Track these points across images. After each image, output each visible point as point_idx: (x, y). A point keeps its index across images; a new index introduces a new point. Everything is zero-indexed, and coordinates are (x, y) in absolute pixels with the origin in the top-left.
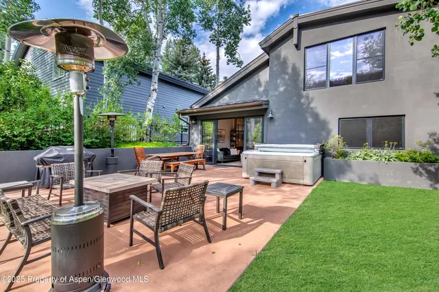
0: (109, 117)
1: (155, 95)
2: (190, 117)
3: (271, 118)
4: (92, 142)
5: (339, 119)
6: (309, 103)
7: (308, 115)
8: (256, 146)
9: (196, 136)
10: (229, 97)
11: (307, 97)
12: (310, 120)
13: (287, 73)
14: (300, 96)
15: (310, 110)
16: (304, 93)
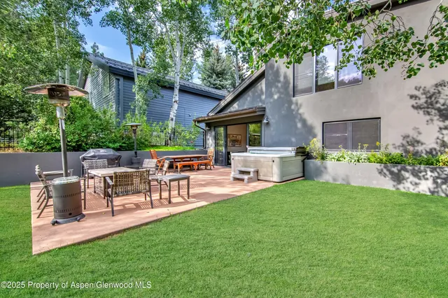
0: (132, 126)
1: (176, 106)
2: (206, 123)
3: (268, 123)
4: (120, 146)
5: (323, 123)
6: (298, 109)
7: (297, 120)
8: (249, 149)
9: (210, 142)
10: (238, 105)
11: (297, 104)
12: (299, 125)
13: (279, 82)
14: (290, 103)
15: (299, 116)
16: (294, 99)
